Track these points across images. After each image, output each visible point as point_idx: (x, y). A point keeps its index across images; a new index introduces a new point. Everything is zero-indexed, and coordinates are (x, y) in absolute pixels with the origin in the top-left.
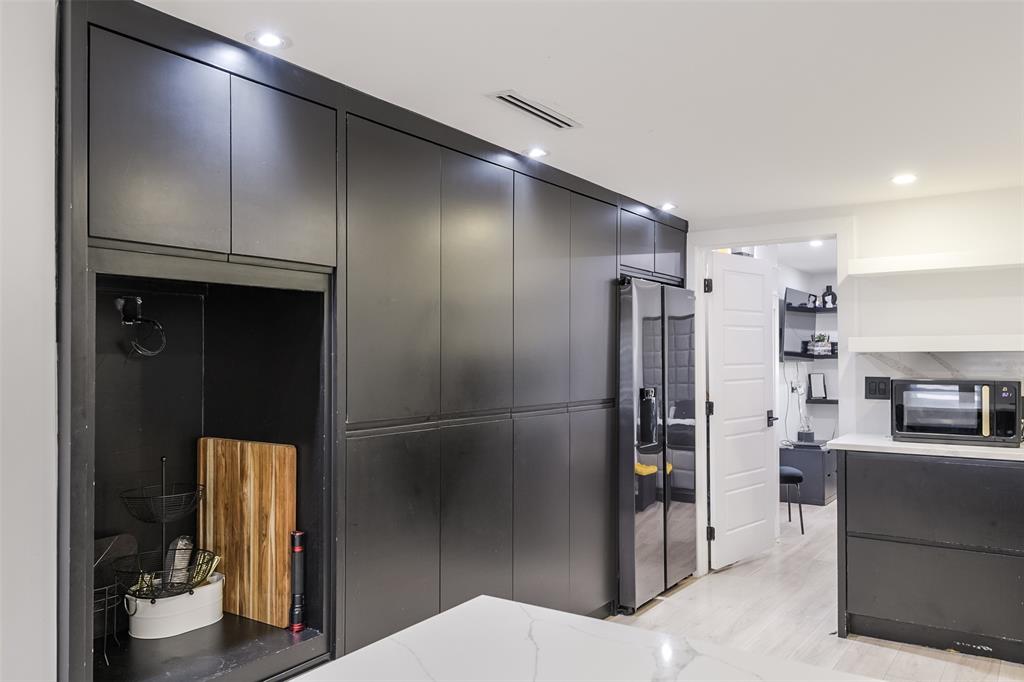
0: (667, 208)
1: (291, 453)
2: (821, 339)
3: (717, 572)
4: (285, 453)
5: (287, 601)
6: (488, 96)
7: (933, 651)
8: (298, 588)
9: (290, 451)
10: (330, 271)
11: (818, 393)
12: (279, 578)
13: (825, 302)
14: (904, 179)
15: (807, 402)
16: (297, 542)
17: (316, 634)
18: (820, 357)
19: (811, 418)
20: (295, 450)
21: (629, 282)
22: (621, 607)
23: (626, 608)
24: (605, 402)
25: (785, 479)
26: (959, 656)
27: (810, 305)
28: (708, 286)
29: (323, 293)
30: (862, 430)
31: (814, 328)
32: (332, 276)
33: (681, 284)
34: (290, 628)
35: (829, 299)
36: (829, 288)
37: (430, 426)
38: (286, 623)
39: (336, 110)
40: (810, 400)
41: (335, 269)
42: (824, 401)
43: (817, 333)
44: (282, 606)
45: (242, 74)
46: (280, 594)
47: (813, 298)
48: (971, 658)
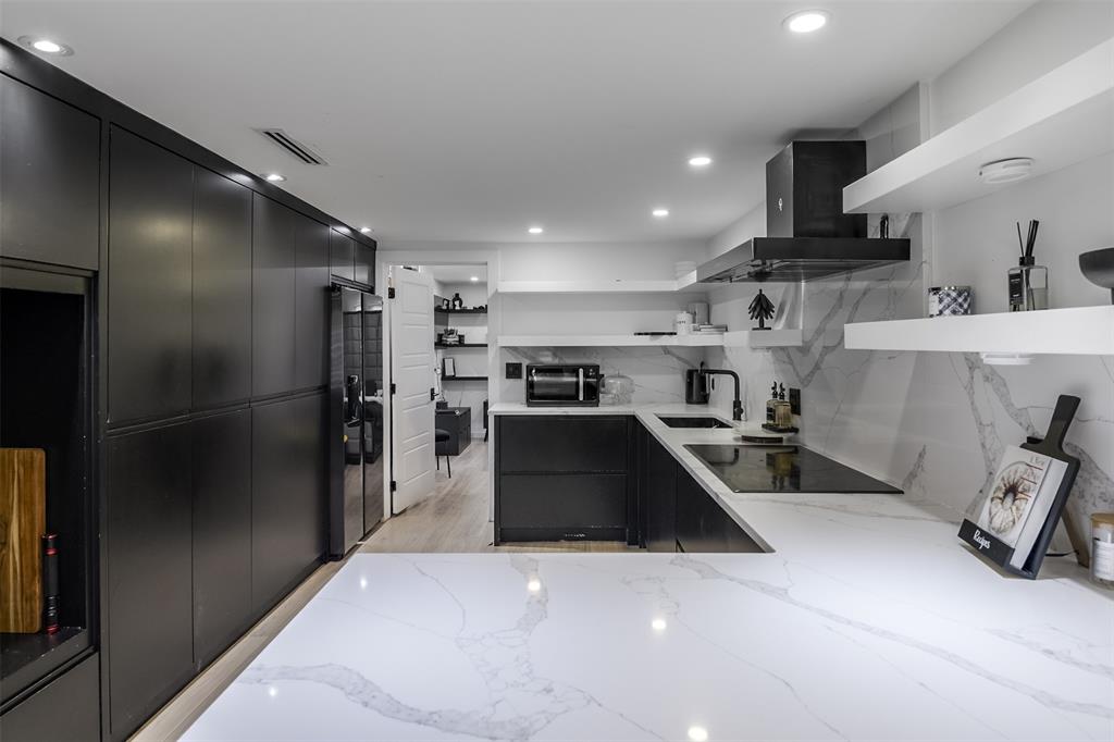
0: (365, 230)
1: (39, 456)
2: (452, 332)
3: (397, 515)
4: (32, 458)
5: (38, 605)
6: (257, 131)
7: (553, 543)
8: (53, 590)
9: (39, 455)
10: (89, 274)
11: (449, 372)
12: (26, 585)
13: (454, 306)
14: (535, 230)
15: (442, 379)
16: (51, 545)
17: (78, 632)
18: (451, 345)
19: (446, 391)
20: (44, 453)
21: (339, 289)
22: (331, 556)
23: (336, 556)
24: (319, 388)
25: (439, 438)
26: (566, 544)
27: (445, 307)
28: (392, 294)
29: (83, 296)
30: (504, 400)
31: (447, 325)
32: (93, 280)
33: (372, 290)
34: (43, 631)
35: (457, 303)
36: (457, 295)
37: (182, 420)
38: (37, 626)
39: (100, 119)
40: (444, 378)
41: (96, 274)
42: (453, 378)
43: (449, 328)
44: (32, 611)
45: (10, 73)
46: (29, 599)
47: (446, 302)
48: (574, 544)
